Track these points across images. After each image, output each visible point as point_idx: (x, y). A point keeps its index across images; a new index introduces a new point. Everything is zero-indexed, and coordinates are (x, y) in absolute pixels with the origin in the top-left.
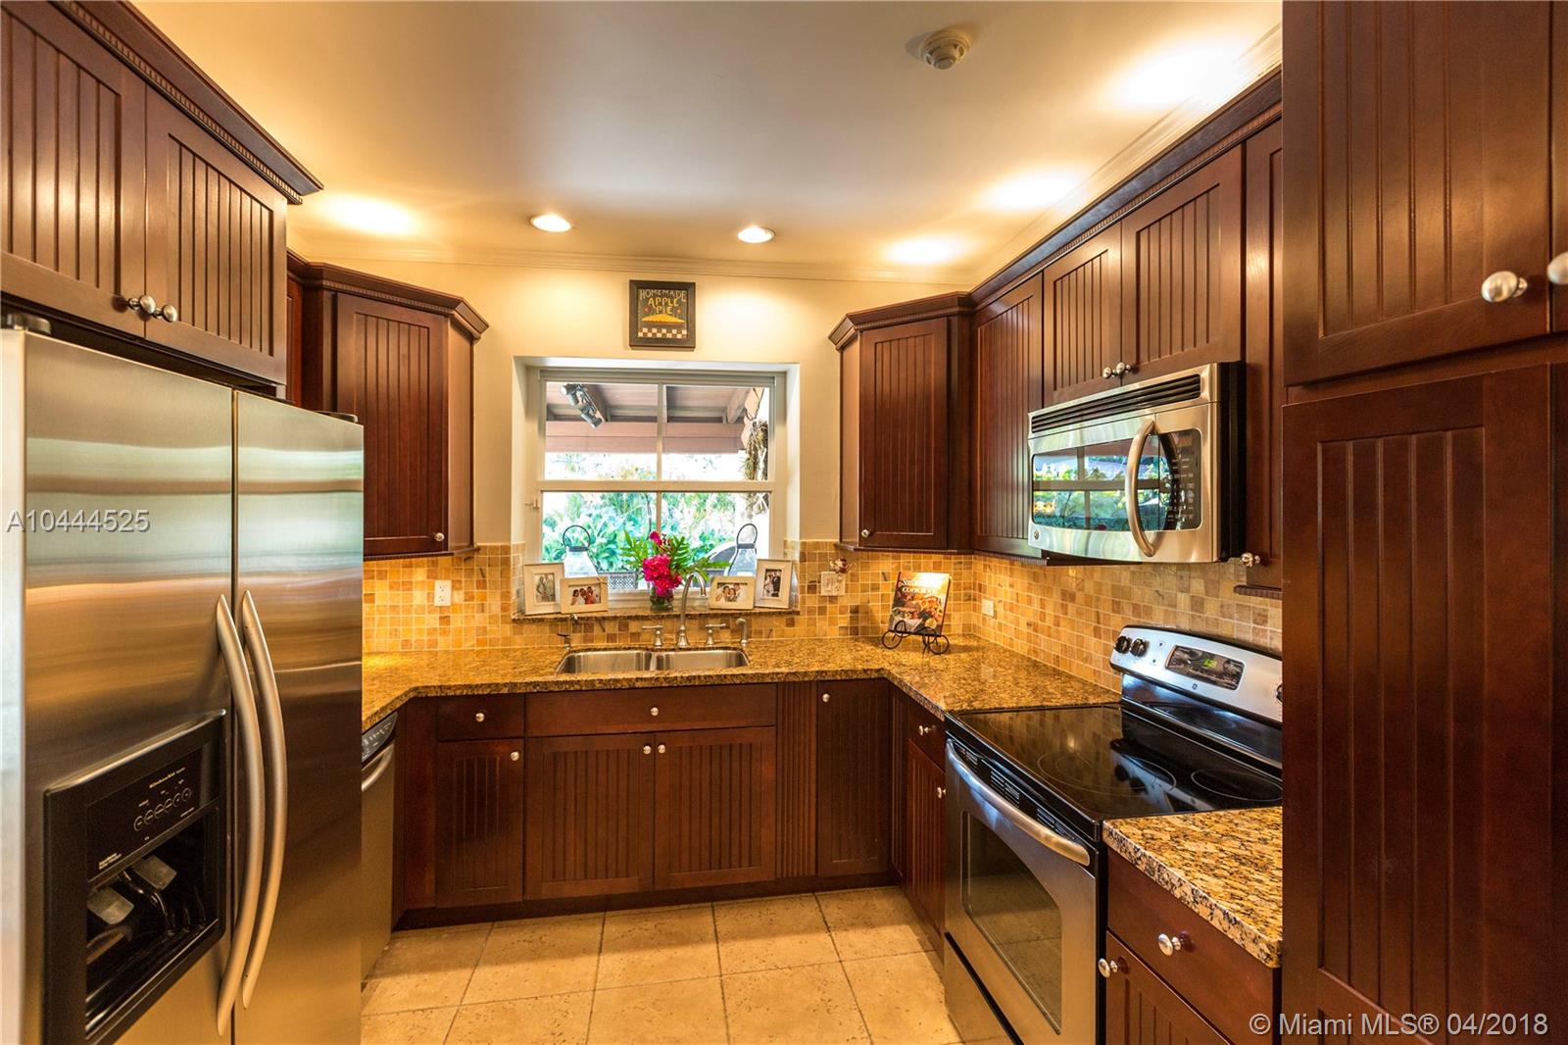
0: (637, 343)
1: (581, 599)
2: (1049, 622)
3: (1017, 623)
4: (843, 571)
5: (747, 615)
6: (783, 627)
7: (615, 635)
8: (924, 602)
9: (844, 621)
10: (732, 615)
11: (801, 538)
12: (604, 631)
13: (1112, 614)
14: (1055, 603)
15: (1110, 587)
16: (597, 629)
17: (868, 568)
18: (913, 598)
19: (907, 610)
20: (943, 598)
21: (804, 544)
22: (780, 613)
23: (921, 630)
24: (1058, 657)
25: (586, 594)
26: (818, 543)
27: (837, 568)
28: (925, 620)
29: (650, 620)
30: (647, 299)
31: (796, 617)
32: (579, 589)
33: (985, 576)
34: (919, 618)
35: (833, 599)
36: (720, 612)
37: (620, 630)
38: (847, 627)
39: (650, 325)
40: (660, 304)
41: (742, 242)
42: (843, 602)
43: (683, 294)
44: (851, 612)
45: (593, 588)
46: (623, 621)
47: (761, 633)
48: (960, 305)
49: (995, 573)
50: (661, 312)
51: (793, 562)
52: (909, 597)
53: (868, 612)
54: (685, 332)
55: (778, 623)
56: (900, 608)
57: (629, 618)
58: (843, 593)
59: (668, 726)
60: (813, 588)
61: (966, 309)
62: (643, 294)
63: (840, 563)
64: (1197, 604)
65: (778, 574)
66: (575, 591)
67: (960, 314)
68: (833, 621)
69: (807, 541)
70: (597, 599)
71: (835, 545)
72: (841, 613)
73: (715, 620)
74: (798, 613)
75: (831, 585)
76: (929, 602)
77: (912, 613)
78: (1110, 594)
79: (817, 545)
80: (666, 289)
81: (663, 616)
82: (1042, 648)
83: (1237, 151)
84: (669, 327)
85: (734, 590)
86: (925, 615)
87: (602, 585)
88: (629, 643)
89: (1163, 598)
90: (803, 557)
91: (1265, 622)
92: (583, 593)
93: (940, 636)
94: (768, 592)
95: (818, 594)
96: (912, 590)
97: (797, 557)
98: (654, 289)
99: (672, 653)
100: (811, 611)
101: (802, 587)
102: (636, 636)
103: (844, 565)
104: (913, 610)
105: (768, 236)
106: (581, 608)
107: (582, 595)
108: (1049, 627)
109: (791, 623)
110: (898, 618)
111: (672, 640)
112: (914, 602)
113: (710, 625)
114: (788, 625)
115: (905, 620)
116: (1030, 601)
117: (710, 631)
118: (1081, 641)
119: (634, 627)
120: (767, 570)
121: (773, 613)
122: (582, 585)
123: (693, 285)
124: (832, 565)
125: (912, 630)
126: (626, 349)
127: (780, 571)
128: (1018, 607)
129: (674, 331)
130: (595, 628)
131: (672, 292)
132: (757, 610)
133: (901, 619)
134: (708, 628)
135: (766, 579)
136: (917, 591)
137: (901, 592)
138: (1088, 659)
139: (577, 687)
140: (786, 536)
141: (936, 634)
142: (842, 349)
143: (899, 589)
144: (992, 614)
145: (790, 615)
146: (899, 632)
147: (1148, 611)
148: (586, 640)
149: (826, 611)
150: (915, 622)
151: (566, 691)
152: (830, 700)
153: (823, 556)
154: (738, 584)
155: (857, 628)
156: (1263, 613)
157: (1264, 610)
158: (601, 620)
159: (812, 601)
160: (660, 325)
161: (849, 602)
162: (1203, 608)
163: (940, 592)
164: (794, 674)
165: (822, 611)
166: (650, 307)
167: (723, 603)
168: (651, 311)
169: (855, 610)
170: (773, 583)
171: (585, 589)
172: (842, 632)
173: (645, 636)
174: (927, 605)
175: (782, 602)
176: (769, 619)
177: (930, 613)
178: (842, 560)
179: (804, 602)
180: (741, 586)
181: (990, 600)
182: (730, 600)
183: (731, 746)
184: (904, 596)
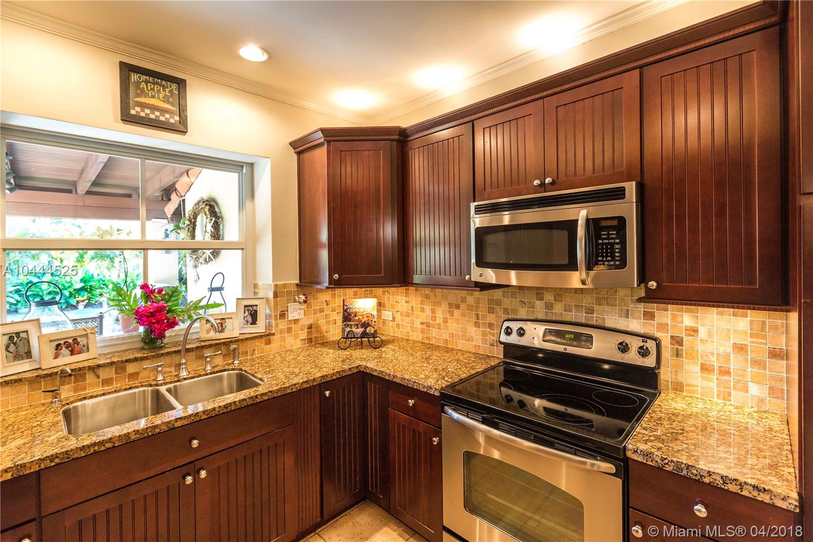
0: (127, 118)
1: (65, 351)
2: (439, 320)
3: (413, 322)
4: (305, 302)
5: (237, 341)
6: (263, 346)
7: (112, 379)
8: (363, 317)
9: (304, 335)
10: (224, 343)
11: (273, 281)
12: (98, 377)
13: (488, 314)
14: (443, 310)
15: (487, 300)
16: (90, 377)
17: (317, 299)
18: (355, 316)
19: (353, 323)
20: (375, 313)
21: (276, 286)
22: (261, 336)
23: (364, 334)
24: (446, 340)
25: (72, 345)
26: (285, 284)
27: (301, 300)
28: (366, 328)
29: (149, 359)
30: (138, 83)
31: (272, 337)
32: (62, 342)
33: (384, 298)
34: (362, 327)
35: (296, 321)
36: (213, 342)
37: (116, 373)
38: (305, 339)
39: (143, 106)
40: (153, 89)
41: (239, 57)
42: (302, 323)
43: (174, 86)
44: (308, 329)
45: (79, 339)
46: (120, 366)
47: (247, 353)
48: (398, 135)
49: (393, 295)
50: (153, 97)
51: (267, 300)
52: (353, 315)
53: (318, 327)
54: (177, 118)
55: (259, 344)
56: (348, 323)
57: (127, 361)
58: (303, 317)
59: (206, 452)
60: (283, 315)
61: (401, 138)
62: (134, 77)
63: (303, 297)
64: (549, 306)
65: (255, 308)
66: (58, 345)
67: (398, 141)
68: (296, 337)
69: (278, 283)
70: (84, 349)
71: (297, 285)
72: (302, 330)
73: (209, 350)
74: (273, 334)
75: (295, 312)
76: (367, 317)
77: (357, 325)
78: (487, 303)
79: (285, 286)
80: (158, 79)
81: (162, 354)
82: (434, 336)
83: (637, 72)
84: (163, 111)
85: (221, 324)
86: (365, 325)
87: (90, 335)
88: (127, 383)
89: (525, 304)
90: (276, 295)
91: (592, 313)
92: (68, 346)
93: (377, 337)
94: (247, 322)
95: (286, 320)
96: (353, 310)
97: (271, 295)
98: (146, 75)
99: (178, 384)
100: (281, 332)
101: (276, 316)
102: (134, 376)
103: (306, 298)
104: (357, 323)
105: (264, 57)
106: (67, 360)
107: (67, 348)
108: (439, 324)
109: (268, 342)
110: (348, 329)
111: (171, 372)
112: (357, 318)
113: (208, 354)
114: (266, 344)
115: (352, 330)
116: (423, 310)
117: (208, 359)
118: (464, 330)
119: (131, 368)
120: (245, 306)
121: (256, 337)
122: (66, 338)
123: (184, 81)
124: (297, 298)
125: (359, 336)
126: (116, 121)
127: (257, 305)
128: (413, 314)
129: (167, 116)
130: (87, 376)
131: (164, 83)
132: (244, 337)
133: (350, 330)
134: (207, 357)
135: (245, 312)
136: (357, 311)
137: (347, 312)
138: (470, 339)
139: (109, 445)
140: (255, 280)
141: (374, 335)
142: (299, 153)
143: (345, 311)
144: (391, 319)
145: (267, 337)
146: (349, 338)
147: (515, 311)
148: (76, 390)
149: (292, 330)
150: (360, 331)
151: (95, 452)
152: (330, 394)
153: (289, 293)
154: (224, 319)
155: (311, 339)
156: (591, 308)
157: (592, 307)
158: (94, 369)
159: (283, 325)
160: (153, 108)
161: (306, 322)
162: (553, 308)
163: (372, 310)
164: (307, 382)
165: (289, 330)
166: (142, 91)
167: (212, 335)
168: (142, 93)
169: (310, 327)
170: (251, 314)
171: (70, 341)
172: (302, 342)
173: (143, 374)
174: (365, 319)
175: (260, 328)
176: (253, 341)
177: (368, 324)
178: (304, 295)
179: (277, 325)
180: (226, 320)
181: (389, 311)
182: (220, 332)
183: (261, 450)
184: (349, 314)
